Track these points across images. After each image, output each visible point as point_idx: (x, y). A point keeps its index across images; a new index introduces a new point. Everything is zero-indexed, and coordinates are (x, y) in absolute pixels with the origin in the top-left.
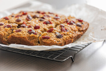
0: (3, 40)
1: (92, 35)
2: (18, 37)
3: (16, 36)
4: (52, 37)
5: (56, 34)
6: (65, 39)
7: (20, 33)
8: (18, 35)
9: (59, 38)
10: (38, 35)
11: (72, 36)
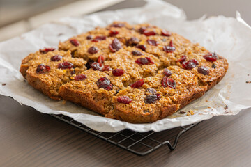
0: (50, 93)
1: (225, 92)
2: (75, 91)
3: (72, 89)
4: (136, 100)
5: (147, 93)
6: (160, 105)
7: (82, 83)
8: (76, 87)
9: (149, 102)
10: (113, 90)
11: (179, 98)
